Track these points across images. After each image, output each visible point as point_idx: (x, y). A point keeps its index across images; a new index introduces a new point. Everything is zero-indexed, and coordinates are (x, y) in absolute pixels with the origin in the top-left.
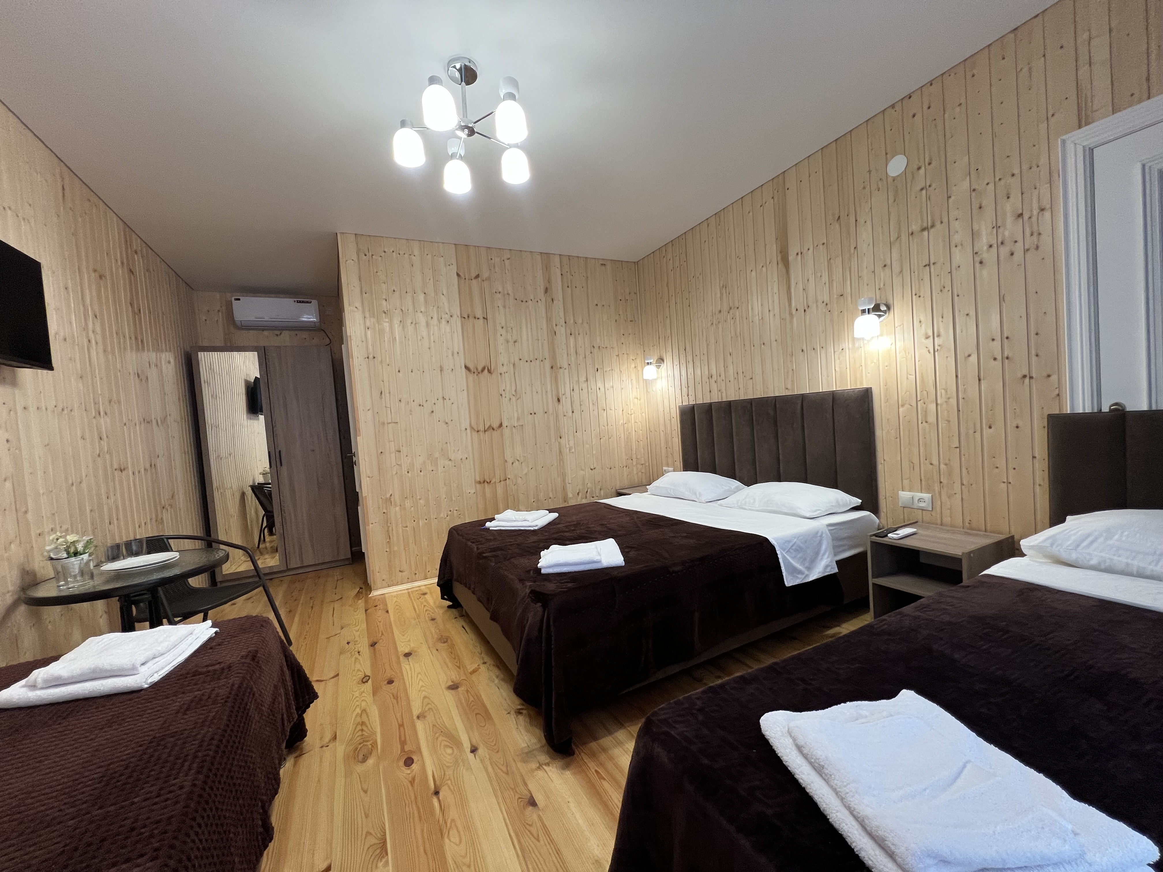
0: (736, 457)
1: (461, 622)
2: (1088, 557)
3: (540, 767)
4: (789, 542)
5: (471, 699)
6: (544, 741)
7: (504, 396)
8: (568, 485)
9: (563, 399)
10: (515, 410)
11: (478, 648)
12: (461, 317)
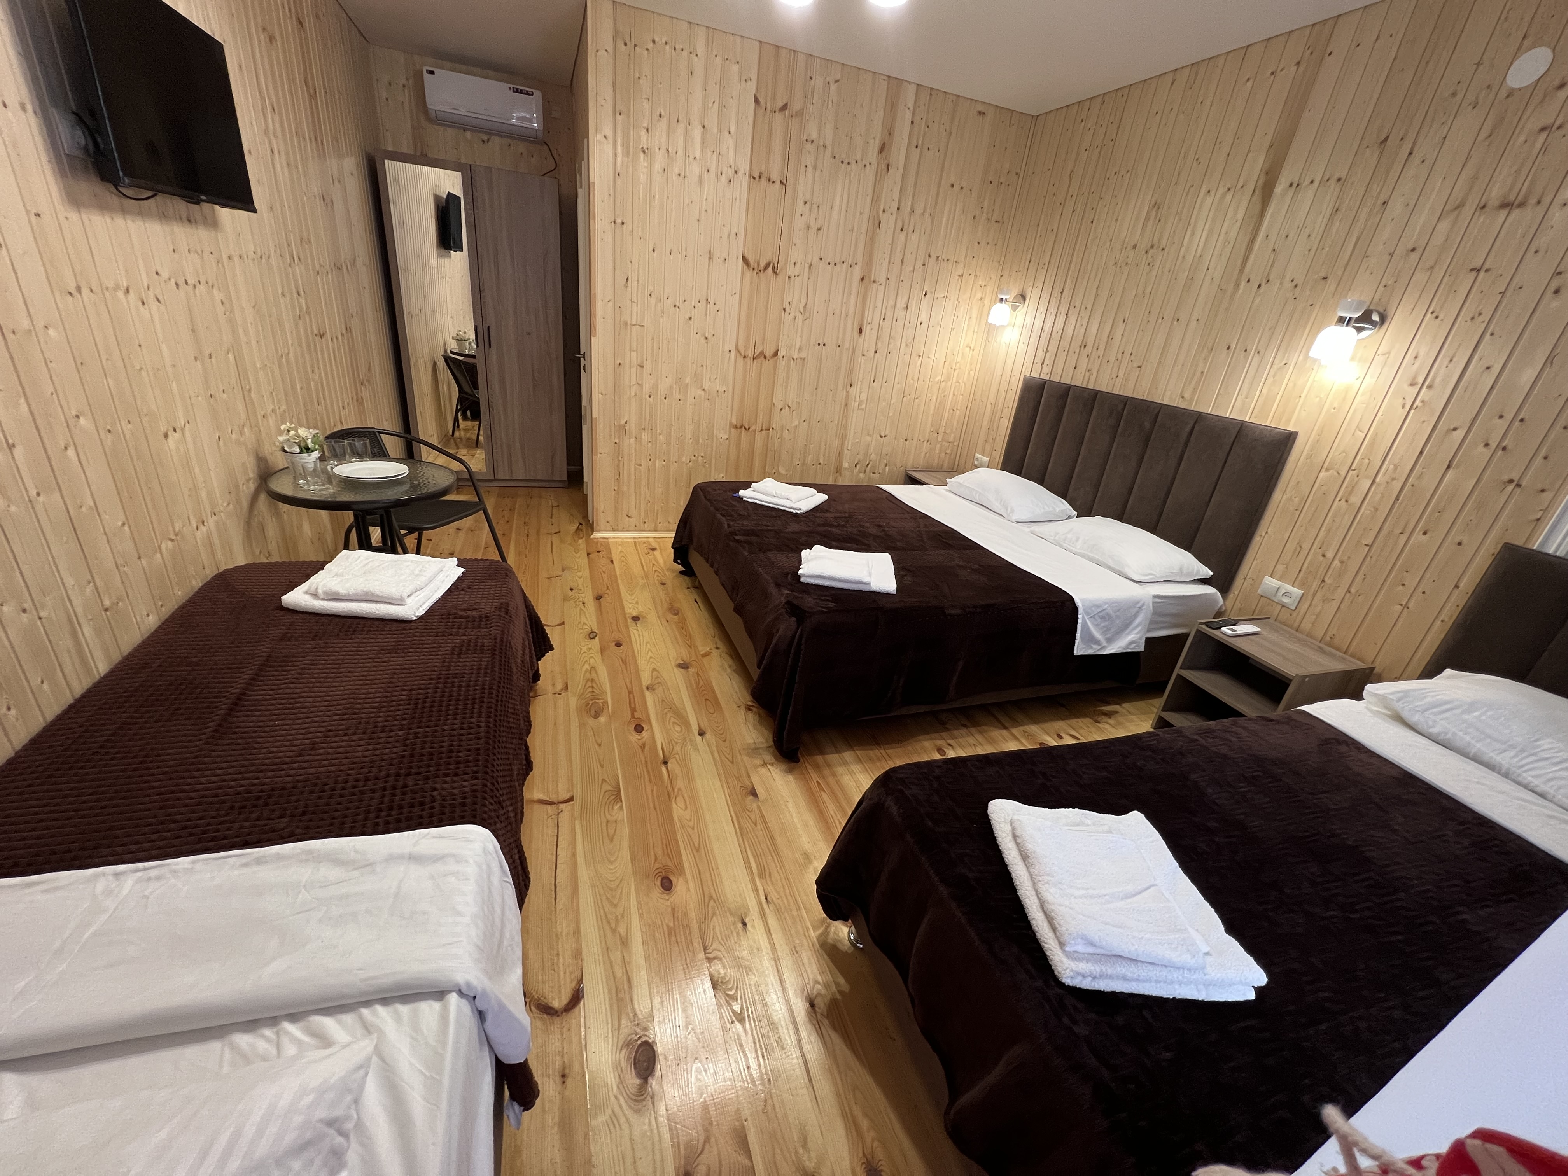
0: (1076, 470)
1: (693, 595)
2: (1431, 723)
3: (764, 764)
4: (1098, 606)
5: (701, 683)
6: (771, 742)
7: (788, 310)
8: (846, 451)
9: (867, 330)
10: (799, 334)
11: (712, 630)
12: (750, 175)
